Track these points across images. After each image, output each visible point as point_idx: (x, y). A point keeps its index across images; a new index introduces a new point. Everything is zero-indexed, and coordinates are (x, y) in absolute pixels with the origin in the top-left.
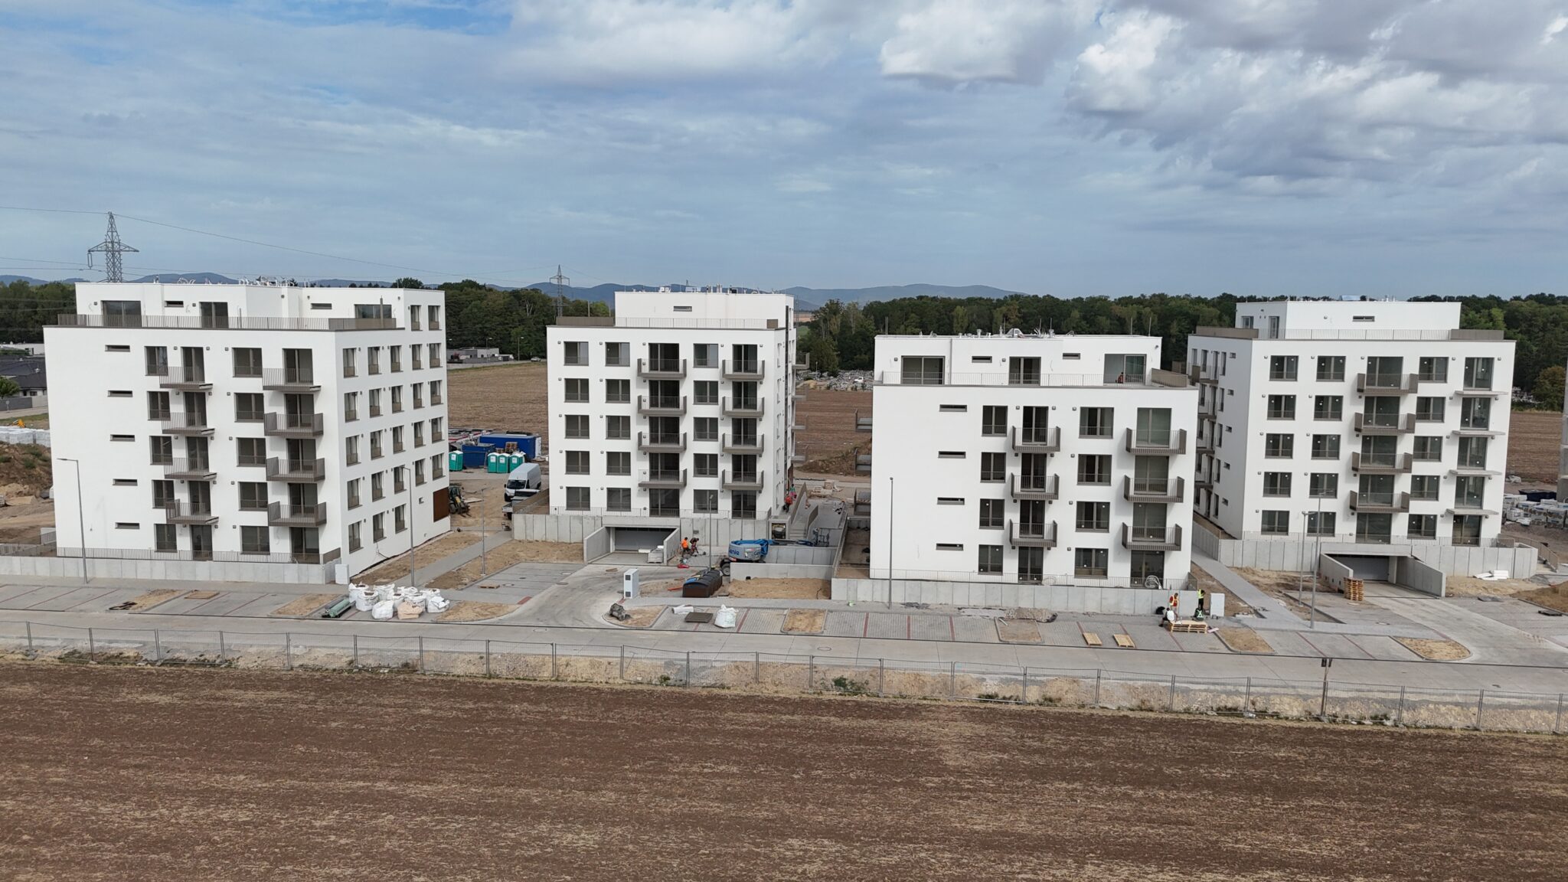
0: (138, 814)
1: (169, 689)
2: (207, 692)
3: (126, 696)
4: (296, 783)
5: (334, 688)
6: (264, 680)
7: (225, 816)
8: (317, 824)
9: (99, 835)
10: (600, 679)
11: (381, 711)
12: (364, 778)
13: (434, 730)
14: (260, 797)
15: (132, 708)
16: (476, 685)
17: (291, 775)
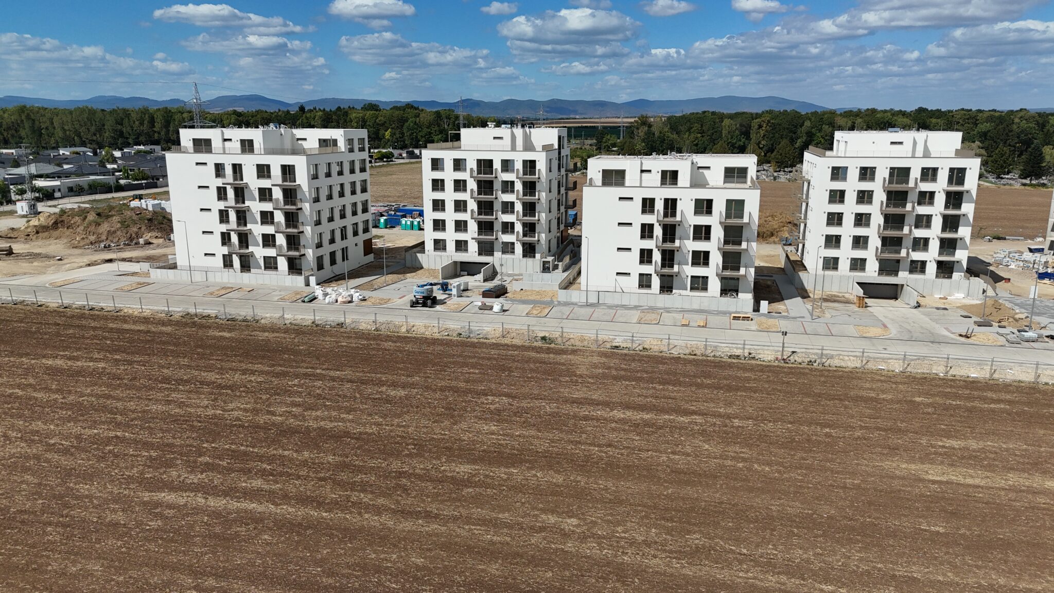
0: (217, 377)
1: (230, 331)
2: (246, 333)
3: (211, 333)
4: (283, 369)
5: (304, 333)
6: (273, 329)
7: (253, 379)
8: (290, 383)
9: (202, 383)
10: (428, 334)
11: (324, 343)
12: (312, 368)
13: (346, 351)
14: (267, 373)
15: (214, 338)
16: (369, 334)
17: (281, 366)
